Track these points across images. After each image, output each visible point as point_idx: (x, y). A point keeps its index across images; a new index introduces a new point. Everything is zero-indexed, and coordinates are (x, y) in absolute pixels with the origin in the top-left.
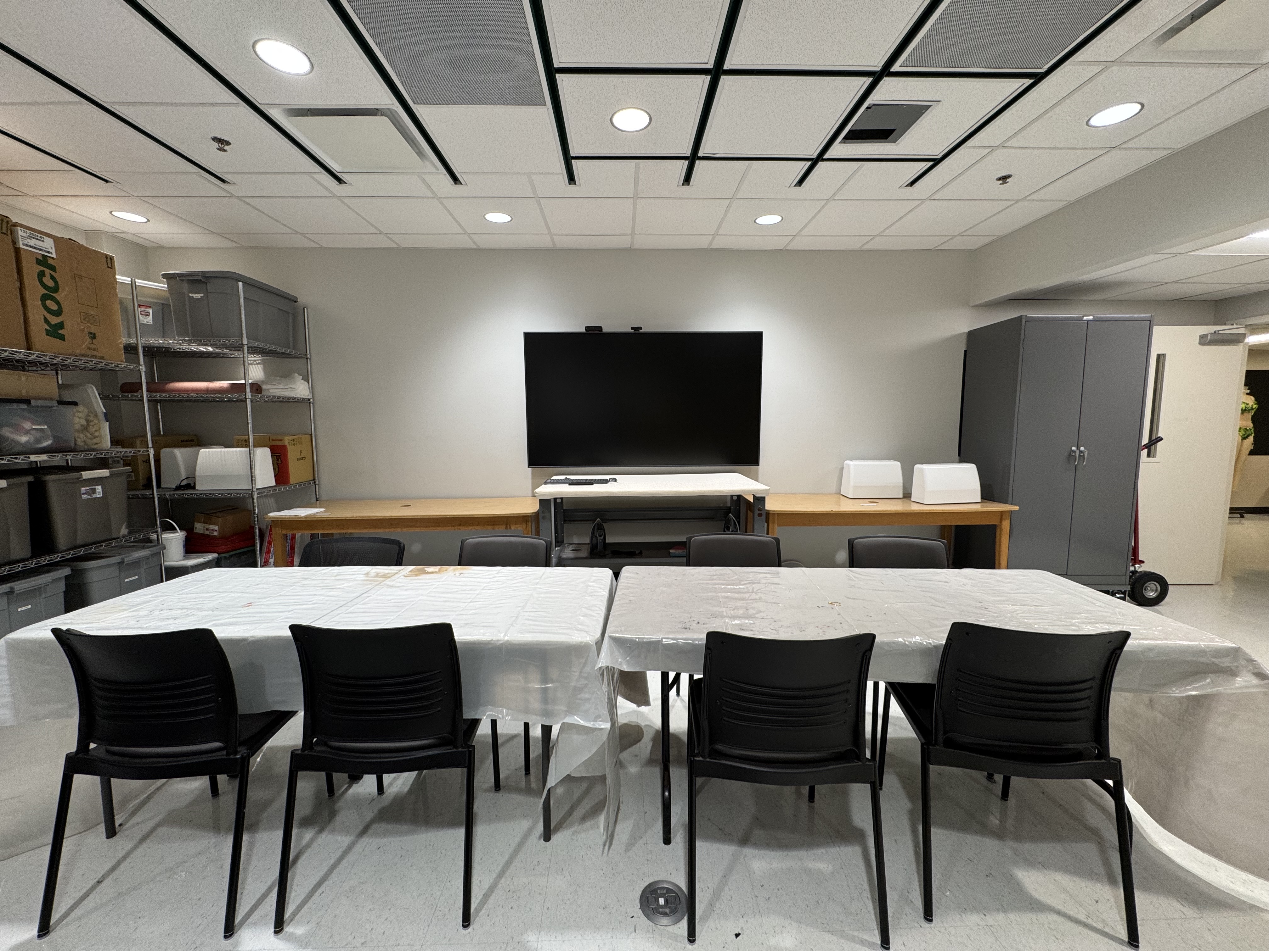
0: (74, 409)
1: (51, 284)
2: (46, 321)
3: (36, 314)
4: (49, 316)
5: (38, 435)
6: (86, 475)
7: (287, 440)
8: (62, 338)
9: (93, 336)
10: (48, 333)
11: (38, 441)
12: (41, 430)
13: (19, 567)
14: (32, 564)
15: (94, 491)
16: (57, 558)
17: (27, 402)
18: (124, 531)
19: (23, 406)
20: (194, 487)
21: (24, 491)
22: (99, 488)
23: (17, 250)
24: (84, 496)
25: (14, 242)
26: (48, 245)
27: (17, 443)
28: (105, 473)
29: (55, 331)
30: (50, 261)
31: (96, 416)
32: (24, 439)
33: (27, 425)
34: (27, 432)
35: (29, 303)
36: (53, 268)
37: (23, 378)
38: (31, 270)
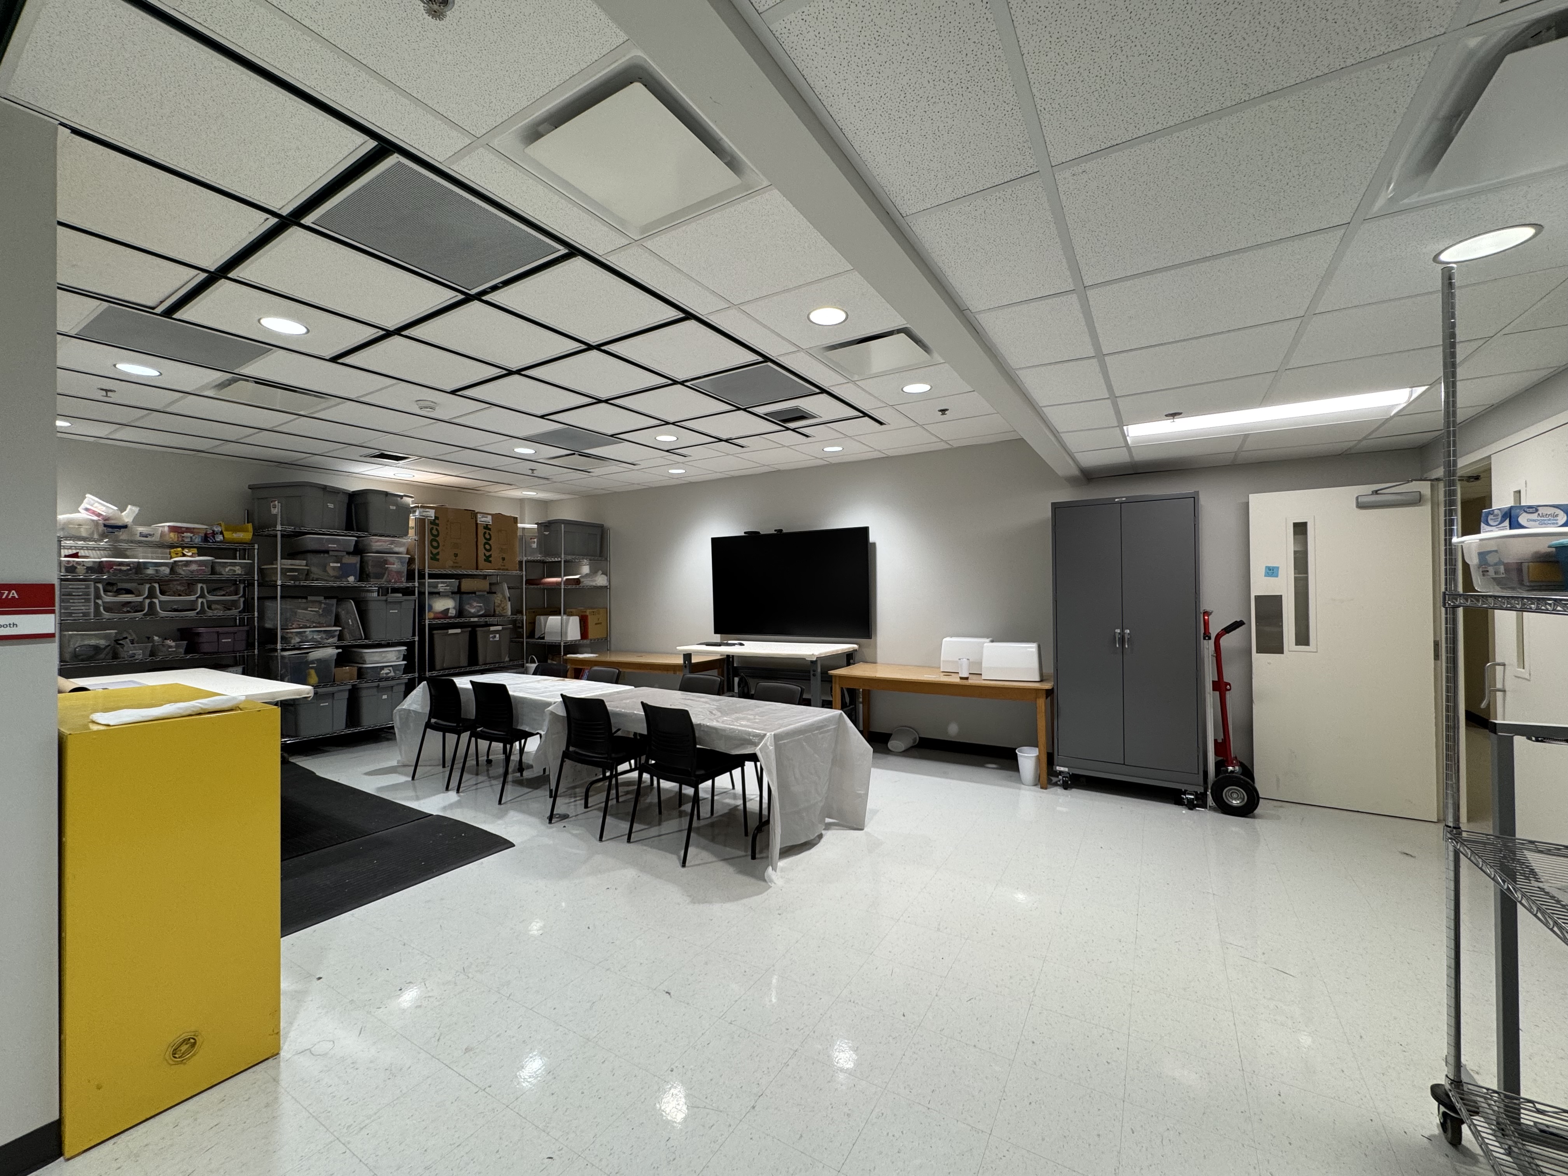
0: (495, 595)
1: (488, 537)
2: (485, 555)
3: (481, 552)
4: (486, 552)
5: (479, 608)
6: (492, 628)
7: (588, 612)
8: (491, 562)
9: (504, 559)
10: (485, 560)
11: (479, 611)
12: (480, 606)
13: (463, 670)
14: (468, 669)
15: (495, 637)
16: (477, 668)
17: (474, 593)
18: (507, 659)
19: (474, 595)
20: (543, 638)
21: (468, 634)
22: (497, 636)
23: (477, 524)
24: (491, 639)
25: (476, 521)
26: (489, 519)
27: (470, 612)
28: (500, 628)
29: (488, 559)
30: (489, 526)
31: (505, 599)
32: (473, 611)
33: (475, 604)
34: (475, 607)
35: (479, 546)
36: (490, 529)
37: (477, 582)
38: (481, 531)
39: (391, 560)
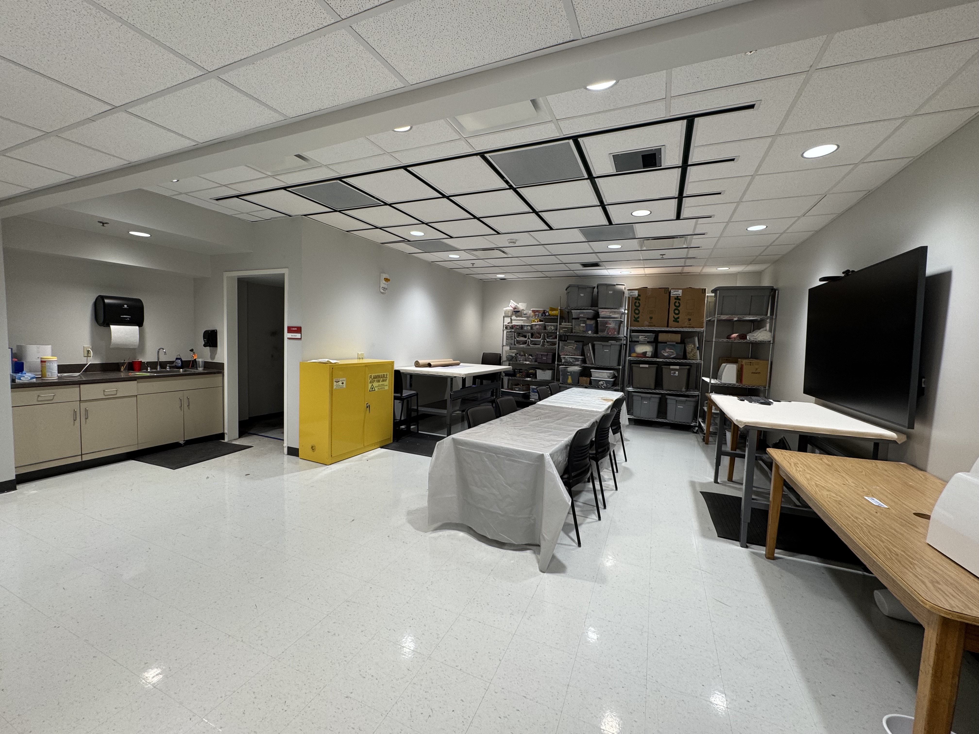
0: (686, 345)
1: (678, 304)
2: (674, 317)
3: (672, 315)
4: (674, 315)
5: (671, 353)
6: (672, 367)
7: (744, 362)
8: (678, 322)
9: (690, 320)
10: (674, 321)
15: (675, 373)
17: (668, 343)
21: (656, 369)
23: (670, 297)
24: (672, 374)
25: (670, 294)
26: (680, 292)
27: (664, 355)
28: (677, 367)
31: (695, 348)
34: (667, 352)
35: (670, 312)
36: (680, 300)
37: (670, 336)
38: (673, 301)
39: (610, 322)
